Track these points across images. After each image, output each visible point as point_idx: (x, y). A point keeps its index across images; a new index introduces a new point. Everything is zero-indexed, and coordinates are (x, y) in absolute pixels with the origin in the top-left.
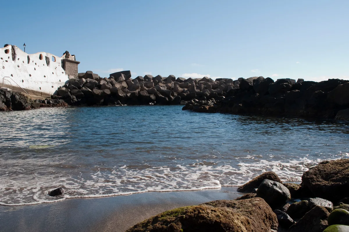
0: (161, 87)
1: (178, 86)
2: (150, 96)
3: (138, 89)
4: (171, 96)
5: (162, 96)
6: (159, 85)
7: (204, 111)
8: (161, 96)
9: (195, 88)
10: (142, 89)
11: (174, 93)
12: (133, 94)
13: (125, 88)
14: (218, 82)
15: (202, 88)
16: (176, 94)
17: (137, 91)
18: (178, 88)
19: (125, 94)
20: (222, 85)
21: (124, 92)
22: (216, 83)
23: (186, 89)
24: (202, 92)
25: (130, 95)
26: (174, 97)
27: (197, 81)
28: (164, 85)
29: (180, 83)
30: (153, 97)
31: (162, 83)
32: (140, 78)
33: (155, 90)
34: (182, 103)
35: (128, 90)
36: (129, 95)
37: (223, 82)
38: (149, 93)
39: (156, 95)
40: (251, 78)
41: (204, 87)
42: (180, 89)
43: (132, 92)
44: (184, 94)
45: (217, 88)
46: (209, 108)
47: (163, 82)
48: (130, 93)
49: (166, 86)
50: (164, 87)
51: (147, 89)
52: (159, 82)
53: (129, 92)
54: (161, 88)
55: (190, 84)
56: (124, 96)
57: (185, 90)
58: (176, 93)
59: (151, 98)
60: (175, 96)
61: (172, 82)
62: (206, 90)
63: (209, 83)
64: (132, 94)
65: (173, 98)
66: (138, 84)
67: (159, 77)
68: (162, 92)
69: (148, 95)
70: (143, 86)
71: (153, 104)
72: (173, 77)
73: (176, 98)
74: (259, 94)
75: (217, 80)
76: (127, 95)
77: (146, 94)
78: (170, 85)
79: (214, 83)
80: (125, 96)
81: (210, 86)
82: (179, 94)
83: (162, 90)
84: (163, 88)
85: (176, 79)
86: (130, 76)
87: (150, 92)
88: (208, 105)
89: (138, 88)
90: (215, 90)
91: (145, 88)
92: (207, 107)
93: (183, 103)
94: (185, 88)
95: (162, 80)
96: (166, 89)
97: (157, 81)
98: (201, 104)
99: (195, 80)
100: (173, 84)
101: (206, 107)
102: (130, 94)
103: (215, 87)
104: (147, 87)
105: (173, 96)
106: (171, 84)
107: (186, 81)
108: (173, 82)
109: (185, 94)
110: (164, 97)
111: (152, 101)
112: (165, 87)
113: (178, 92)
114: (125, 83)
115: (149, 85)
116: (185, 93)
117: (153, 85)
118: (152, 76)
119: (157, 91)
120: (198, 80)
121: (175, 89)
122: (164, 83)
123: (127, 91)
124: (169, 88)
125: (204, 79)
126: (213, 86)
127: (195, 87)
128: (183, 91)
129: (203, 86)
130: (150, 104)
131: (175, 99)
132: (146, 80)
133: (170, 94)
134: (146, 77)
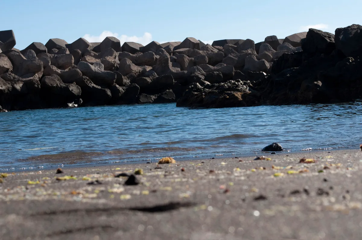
0: (91, 65)
1: (129, 62)
2: (67, 88)
3: (37, 72)
4: (117, 86)
5: (95, 86)
6: (86, 61)
7: (233, 103)
8: (93, 87)
9: (170, 64)
10: (48, 72)
11: (123, 77)
12: (28, 85)
13: (8, 69)
14: (221, 48)
15: (187, 64)
16: (126, 81)
17: (37, 76)
18: (130, 65)
19: (10, 86)
20: (230, 55)
21: (6, 80)
22: (216, 51)
23: (148, 68)
24: (186, 72)
25: (22, 88)
26: (124, 88)
27: (172, 48)
28: (97, 60)
29: (134, 55)
30: (74, 89)
31: (92, 56)
32: (38, 47)
33: (78, 72)
34: (142, 99)
35: (16, 76)
36: (19, 86)
37: (231, 47)
38: (64, 82)
39: (81, 83)
40: (294, 36)
41: (191, 61)
42: (136, 69)
43: (24, 79)
44: (146, 80)
45: (221, 61)
46: (243, 96)
47: (93, 53)
48: (22, 81)
49: (102, 62)
50: (97, 64)
51: (59, 71)
52: (83, 55)
53: (18, 81)
54: (93, 67)
55: (158, 57)
56: (8, 90)
57: (148, 70)
58: (126, 77)
59: (71, 93)
60: (124, 86)
61: (115, 52)
62: (195, 67)
63: (201, 52)
64: (26, 84)
65: (121, 89)
66: (38, 61)
67: (81, 43)
68: (96, 77)
69: (63, 85)
70: (50, 64)
71: (76, 105)
72: (115, 41)
73: (130, 90)
74: (353, 59)
75: (216, 43)
76: (14, 88)
77: (58, 82)
78: (110, 59)
79: (212, 51)
80: (10, 89)
81: (203, 57)
82: (133, 80)
83: (95, 72)
84: (97, 67)
85: (122, 45)
86: (13, 43)
87: (67, 79)
88: (238, 91)
89: (38, 69)
90: (215, 67)
91: (55, 68)
92: (239, 95)
93: (146, 100)
94: (147, 65)
95: (89, 49)
96: (103, 70)
97: (80, 52)
98: (222, 90)
99: (167, 47)
100: (117, 58)
101: (236, 95)
102: (21, 85)
103: (215, 60)
104: (59, 67)
105: (121, 85)
106: (114, 59)
107: (144, 49)
108: (117, 54)
109: (149, 80)
110: (100, 87)
111: (73, 98)
112: (100, 65)
113: (131, 76)
114: (6, 59)
115: (61, 62)
116: (148, 76)
117: (73, 61)
118: (64, 41)
119: (84, 74)
120: (172, 45)
121: (123, 69)
122: (96, 57)
123: (14, 78)
124: (109, 66)
125: (187, 42)
126: (209, 59)
127: (169, 62)
128: (143, 73)
129: (187, 59)
130: (70, 105)
131: (127, 91)
132: (54, 50)
133: (115, 81)
134: (51, 44)
